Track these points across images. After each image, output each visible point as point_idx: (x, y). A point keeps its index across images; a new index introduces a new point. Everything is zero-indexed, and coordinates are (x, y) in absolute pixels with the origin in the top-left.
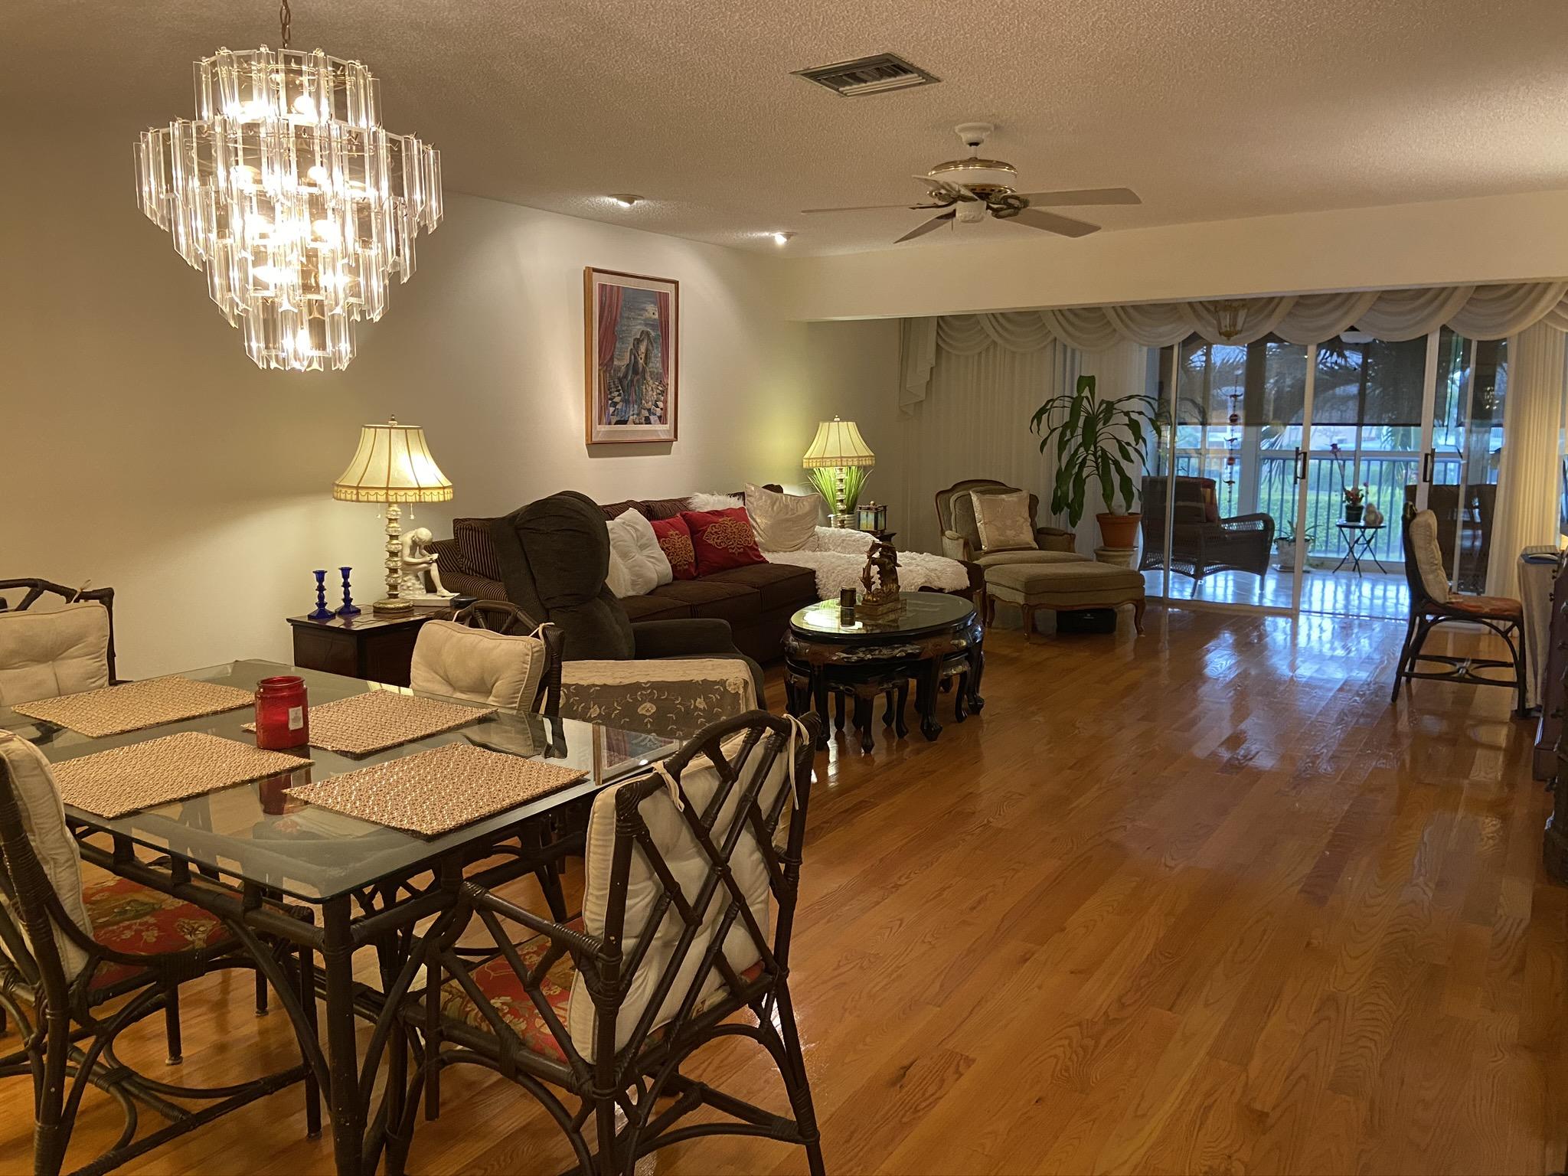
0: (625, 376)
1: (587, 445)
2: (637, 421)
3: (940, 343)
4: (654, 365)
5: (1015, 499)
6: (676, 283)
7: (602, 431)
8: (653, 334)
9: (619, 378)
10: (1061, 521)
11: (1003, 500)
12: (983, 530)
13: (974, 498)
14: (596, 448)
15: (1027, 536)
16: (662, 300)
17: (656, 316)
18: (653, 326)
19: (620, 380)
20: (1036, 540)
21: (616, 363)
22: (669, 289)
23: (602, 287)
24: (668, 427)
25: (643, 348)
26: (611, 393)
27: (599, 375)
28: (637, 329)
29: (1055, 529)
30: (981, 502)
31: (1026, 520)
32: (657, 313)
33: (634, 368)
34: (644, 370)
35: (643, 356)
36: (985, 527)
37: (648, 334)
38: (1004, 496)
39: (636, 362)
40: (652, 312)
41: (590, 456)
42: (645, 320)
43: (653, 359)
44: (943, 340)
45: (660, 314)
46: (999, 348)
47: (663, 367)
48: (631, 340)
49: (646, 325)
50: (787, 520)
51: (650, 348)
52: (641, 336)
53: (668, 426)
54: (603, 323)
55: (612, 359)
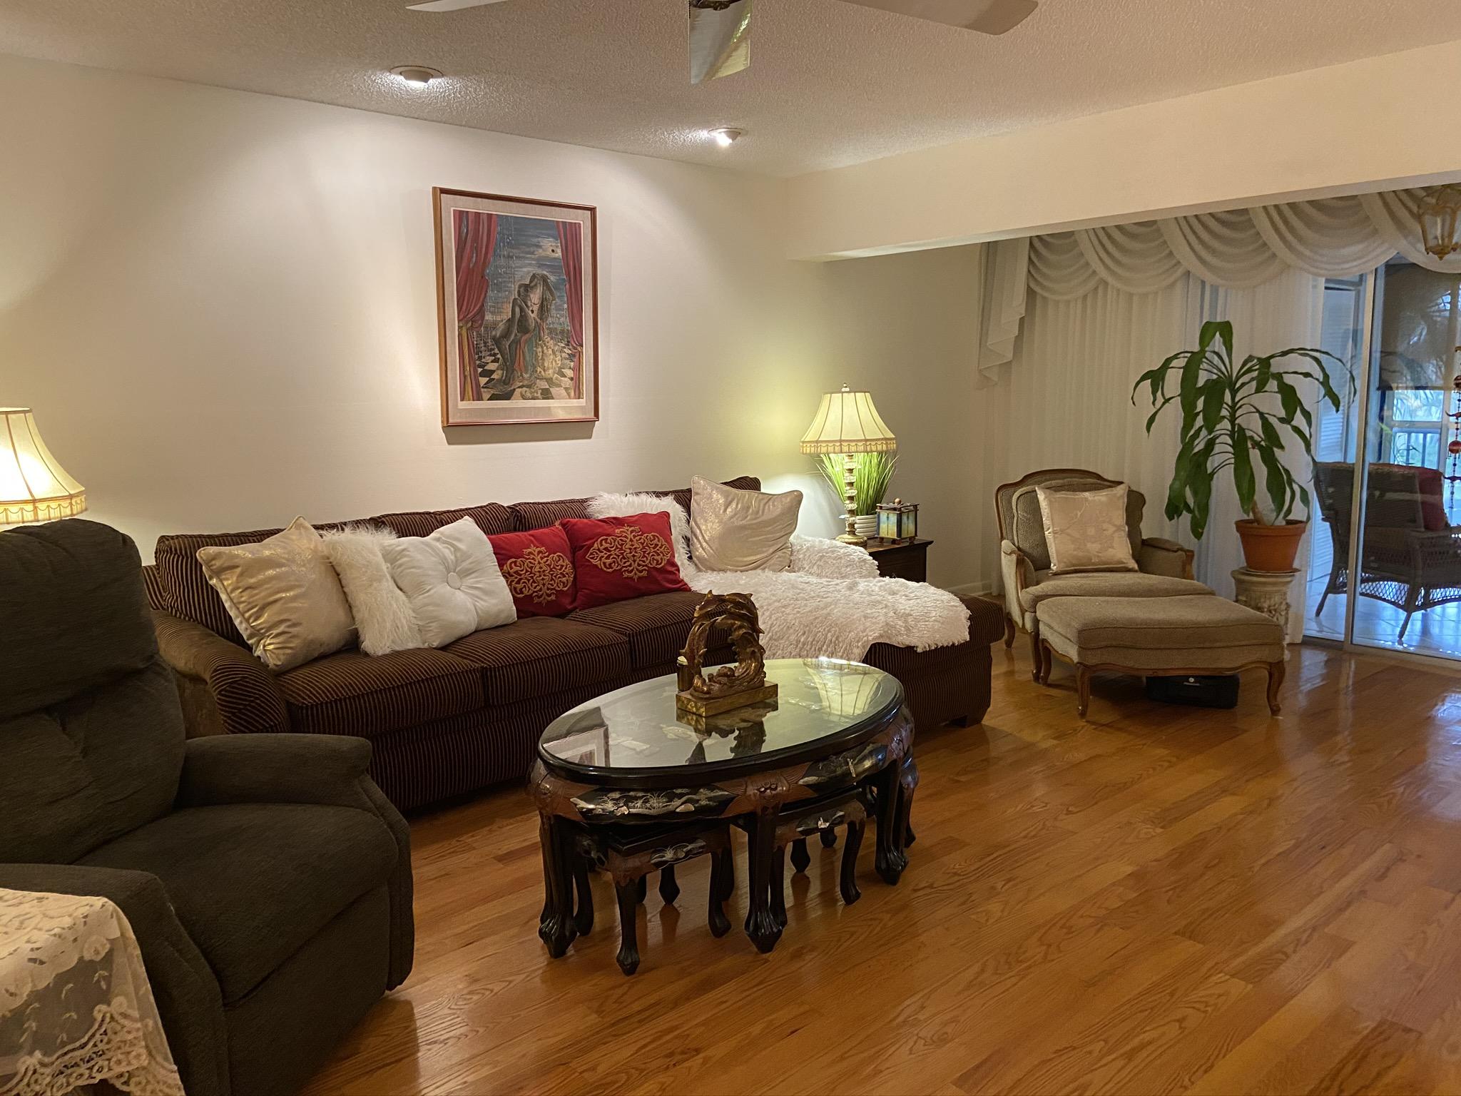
0: (506, 334)
1: (443, 427)
2: (529, 395)
3: (1032, 285)
4: (554, 320)
5: (1104, 499)
6: (592, 210)
7: (466, 409)
8: (552, 278)
9: (494, 338)
10: (1178, 531)
11: (1086, 499)
12: (1052, 540)
13: (1041, 496)
14: (457, 431)
15: (1121, 551)
16: (569, 235)
17: (559, 254)
18: (553, 269)
19: (497, 341)
20: (1134, 556)
21: (488, 317)
22: (582, 219)
23: (461, 216)
24: (585, 402)
25: (535, 297)
26: (480, 358)
27: (460, 335)
28: (525, 271)
29: (1167, 541)
30: (1051, 504)
31: (1119, 529)
32: (559, 251)
33: (520, 323)
34: (538, 326)
35: (536, 308)
36: (1055, 538)
37: (544, 279)
38: (1087, 494)
39: (524, 317)
40: (551, 248)
41: (449, 443)
42: (538, 259)
43: (553, 312)
44: (1036, 280)
45: (565, 251)
46: (1109, 287)
47: (572, 320)
48: (514, 288)
49: (540, 266)
50: (743, 528)
51: (548, 295)
52: (531, 282)
53: (582, 402)
54: (464, 264)
55: (481, 312)
